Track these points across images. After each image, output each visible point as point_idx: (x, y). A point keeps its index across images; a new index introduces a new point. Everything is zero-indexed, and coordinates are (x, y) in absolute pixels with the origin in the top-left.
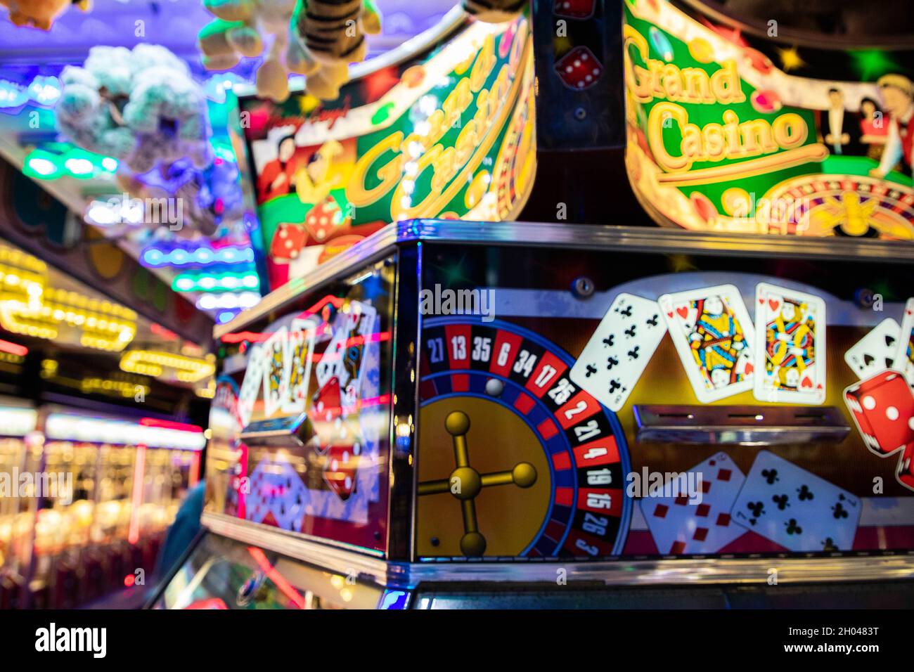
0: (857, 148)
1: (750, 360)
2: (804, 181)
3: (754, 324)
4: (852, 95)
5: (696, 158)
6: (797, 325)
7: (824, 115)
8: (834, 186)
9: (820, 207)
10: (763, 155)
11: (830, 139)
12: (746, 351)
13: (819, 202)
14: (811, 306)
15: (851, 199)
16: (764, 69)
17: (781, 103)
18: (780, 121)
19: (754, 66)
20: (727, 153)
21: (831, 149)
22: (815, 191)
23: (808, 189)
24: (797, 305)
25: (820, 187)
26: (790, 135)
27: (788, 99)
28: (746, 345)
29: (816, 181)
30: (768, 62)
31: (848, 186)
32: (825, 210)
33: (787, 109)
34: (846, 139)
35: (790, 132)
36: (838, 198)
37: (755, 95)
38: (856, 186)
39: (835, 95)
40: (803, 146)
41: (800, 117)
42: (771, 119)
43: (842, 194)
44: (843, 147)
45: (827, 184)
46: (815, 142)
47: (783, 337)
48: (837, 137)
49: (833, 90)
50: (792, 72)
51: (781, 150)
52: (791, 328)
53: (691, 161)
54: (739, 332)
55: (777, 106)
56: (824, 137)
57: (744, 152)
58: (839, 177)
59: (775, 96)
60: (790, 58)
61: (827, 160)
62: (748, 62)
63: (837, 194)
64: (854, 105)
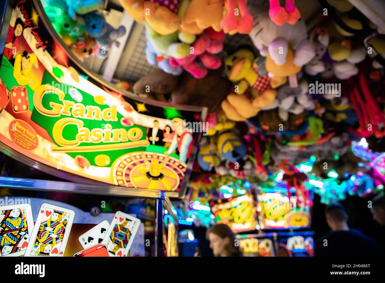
0: (161, 143)
1: (27, 241)
2: (137, 154)
3: (35, 223)
4: (162, 124)
5: (84, 141)
6: (58, 223)
7: (151, 130)
8: (149, 156)
9: (142, 164)
10: (121, 142)
11: (151, 139)
12: (27, 236)
13: (142, 162)
14: (68, 215)
15: (155, 162)
16: (129, 110)
17: (134, 123)
18: (131, 130)
19: (125, 108)
20: (103, 140)
21: (151, 143)
22: (141, 158)
23: (138, 157)
24: (60, 213)
25: (143, 156)
26: (135, 136)
27: (137, 122)
28: (28, 233)
29: (142, 154)
30: (132, 107)
31: (155, 157)
32: (144, 166)
33: (136, 126)
34: (157, 139)
35: (135, 134)
36: (150, 161)
37: (123, 119)
38: (158, 157)
39: (156, 123)
40: (139, 140)
41: (140, 129)
42: (127, 129)
43: (152, 160)
44: (156, 142)
45: (146, 155)
46: (145, 139)
47: (49, 229)
48: (154, 138)
49: (156, 121)
50: (141, 113)
51: (129, 141)
52: (54, 224)
53: (80, 142)
54: (26, 226)
55: (132, 124)
56: (149, 138)
57: (111, 140)
58: (152, 153)
59: (132, 120)
60: (141, 107)
61: (148, 146)
62: (123, 107)
63: (150, 160)
64: (162, 127)
